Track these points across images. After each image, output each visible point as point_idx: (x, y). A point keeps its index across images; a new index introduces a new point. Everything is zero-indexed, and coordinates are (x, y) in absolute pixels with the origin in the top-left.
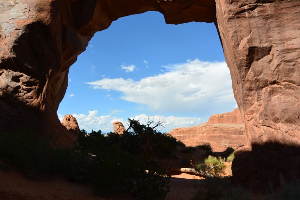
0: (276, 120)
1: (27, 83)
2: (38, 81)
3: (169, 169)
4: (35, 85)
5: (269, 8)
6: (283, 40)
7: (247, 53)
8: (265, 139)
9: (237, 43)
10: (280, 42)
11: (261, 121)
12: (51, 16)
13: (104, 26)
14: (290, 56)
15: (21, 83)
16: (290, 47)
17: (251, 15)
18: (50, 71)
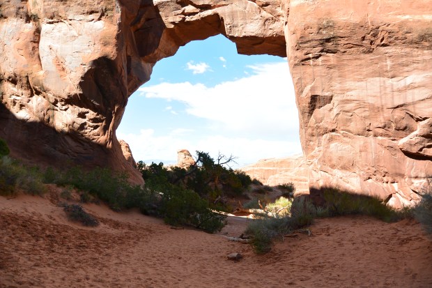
0: (333, 167)
1: (94, 120)
2: (104, 118)
3: (238, 210)
4: (102, 121)
5: (332, 58)
6: (343, 91)
7: (309, 100)
8: (321, 184)
9: (301, 90)
10: (340, 92)
11: (319, 166)
12: (117, 50)
13: (170, 53)
14: (348, 107)
15: (87, 119)
16: (348, 98)
17: (315, 63)
18: (116, 108)
